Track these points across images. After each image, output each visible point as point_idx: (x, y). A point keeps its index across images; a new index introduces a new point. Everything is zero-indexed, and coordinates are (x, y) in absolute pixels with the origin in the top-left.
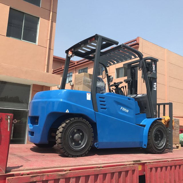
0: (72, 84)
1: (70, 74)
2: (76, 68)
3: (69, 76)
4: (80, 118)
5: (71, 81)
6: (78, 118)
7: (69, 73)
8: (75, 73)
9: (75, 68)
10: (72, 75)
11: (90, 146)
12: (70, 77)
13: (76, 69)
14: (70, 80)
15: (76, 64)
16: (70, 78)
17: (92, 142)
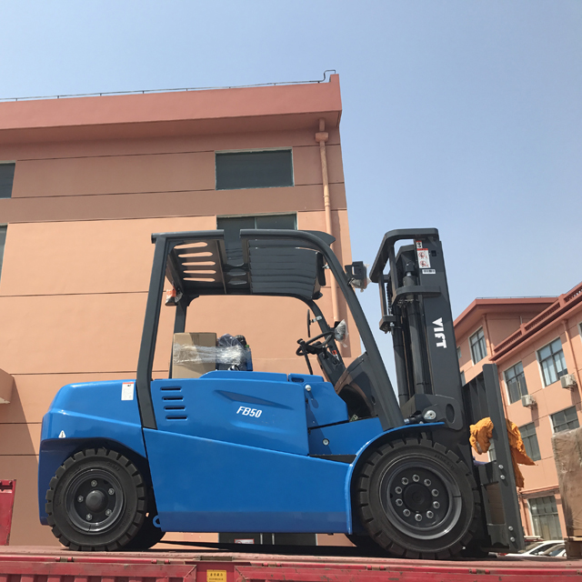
0: (568, 382)
1: (554, 346)
2: (567, 320)
3: (553, 356)
4: (100, 450)
5: (565, 372)
6: (93, 450)
7: (550, 344)
8: (570, 338)
9: (563, 322)
10: (562, 350)
11: (133, 523)
12: (557, 357)
13: (571, 325)
14: (560, 370)
15: (563, 305)
16: (558, 363)
17: (138, 511)
